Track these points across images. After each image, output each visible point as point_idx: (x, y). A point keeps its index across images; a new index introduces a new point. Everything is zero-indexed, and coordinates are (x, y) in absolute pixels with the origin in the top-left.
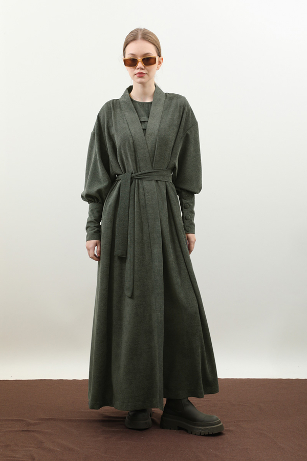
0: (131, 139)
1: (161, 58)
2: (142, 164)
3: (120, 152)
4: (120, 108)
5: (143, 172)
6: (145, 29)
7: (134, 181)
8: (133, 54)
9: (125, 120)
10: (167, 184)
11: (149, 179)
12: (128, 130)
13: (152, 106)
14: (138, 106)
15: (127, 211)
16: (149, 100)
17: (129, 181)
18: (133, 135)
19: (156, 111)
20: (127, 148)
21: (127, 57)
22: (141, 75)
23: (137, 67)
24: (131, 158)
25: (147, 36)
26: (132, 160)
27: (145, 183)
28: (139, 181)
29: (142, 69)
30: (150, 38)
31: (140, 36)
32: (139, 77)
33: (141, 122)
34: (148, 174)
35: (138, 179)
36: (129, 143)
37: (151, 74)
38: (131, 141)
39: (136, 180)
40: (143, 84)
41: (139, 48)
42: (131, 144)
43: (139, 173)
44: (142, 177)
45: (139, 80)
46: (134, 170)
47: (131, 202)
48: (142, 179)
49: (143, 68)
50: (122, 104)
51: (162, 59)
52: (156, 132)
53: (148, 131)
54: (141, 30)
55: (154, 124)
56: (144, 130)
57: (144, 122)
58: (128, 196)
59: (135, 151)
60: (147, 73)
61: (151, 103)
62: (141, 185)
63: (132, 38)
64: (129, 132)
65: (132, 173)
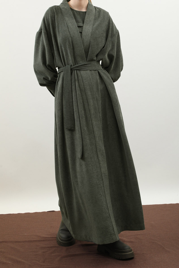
0: (70, 39)
2: (79, 59)
3: (62, 49)
4: (61, 13)
5: (80, 65)
7: (73, 72)
9: (66, 23)
10: (99, 71)
11: (85, 69)
12: (68, 32)
13: (86, 15)
14: (76, 13)
15: (71, 94)
16: (84, 10)
17: (70, 71)
18: (72, 36)
19: (89, 18)
20: (67, 46)
24: (70, 54)
26: (71, 55)
27: (83, 72)
28: (78, 71)
33: (78, 26)
34: (84, 66)
35: (76, 70)
36: (69, 42)
38: (71, 41)
39: (75, 71)
42: (71, 43)
43: (77, 65)
44: (79, 69)
46: (73, 63)
47: (73, 87)
48: (79, 70)
50: (63, 10)
52: (90, 34)
53: (84, 34)
55: (88, 29)
56: (81, 33)
57: (81, 26)
58: (70, 83)
59: (73, 49)
61: (85, 12)
62: (79, 74)
64: (68, 34)
65: (71, 66)
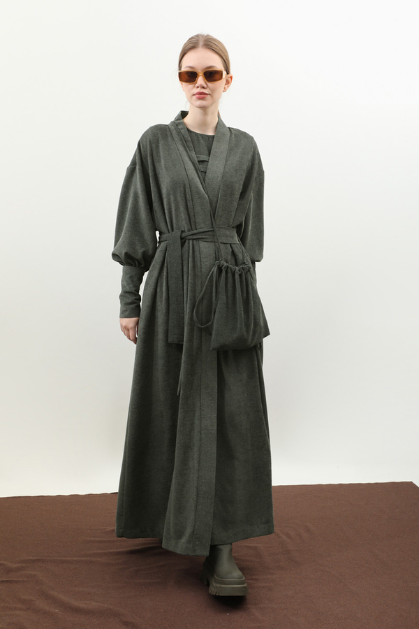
0: (187, 182)
1: (229, 75)
2: (199, 219)
4: (171, 137)
5: (200, 230)
6: (208, 36)
7: (187, 242)
8: (191, 67)
9: (179, 154)
11: (209, 240)
12: (183, 170)
13: (214, 142)
14: (195, 139)
16: (211, 133)
17: (179, 241)
18: (190, 178)
19: (220, 148)
21: (184, 69)
22: (202, 96)
23: (197, 85)
25: (210, 44)
27: (202, 244)
28: (195, 242)
29: (203, 87)
30: (214, 46)
31: (201, 43)
32: (199, 99)
33: (198, 161)
35: (193, 239)
36: (184, 187)
37: (215, 95)
38: (187, 186)
39: (191, 242)
40: (204, 109)
41: (201, 59)
42: (187, 190)
43: (195, 231)
44: (198, 237)
45: (199, 103)
46: (188, 226)
47: (185, 269)
48: (198, 240)
49: (205, 86)
50: (174, 132)
51: (231, 77)
52: (220, 176)
53: (209, 175)
54: (203, 36)
55: (217, 166)
56: (204, 173)
57: (203, 161)
58: (180, 262)
60: (210, 93)
61: (213, 137)
62: (196, 248)
63: (191, 45)
65: (183, 232)
